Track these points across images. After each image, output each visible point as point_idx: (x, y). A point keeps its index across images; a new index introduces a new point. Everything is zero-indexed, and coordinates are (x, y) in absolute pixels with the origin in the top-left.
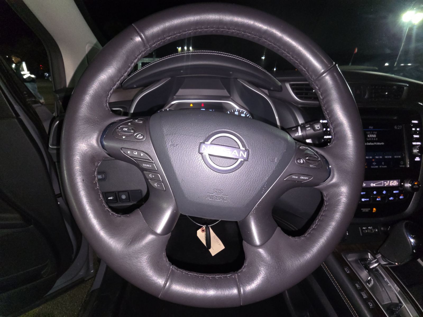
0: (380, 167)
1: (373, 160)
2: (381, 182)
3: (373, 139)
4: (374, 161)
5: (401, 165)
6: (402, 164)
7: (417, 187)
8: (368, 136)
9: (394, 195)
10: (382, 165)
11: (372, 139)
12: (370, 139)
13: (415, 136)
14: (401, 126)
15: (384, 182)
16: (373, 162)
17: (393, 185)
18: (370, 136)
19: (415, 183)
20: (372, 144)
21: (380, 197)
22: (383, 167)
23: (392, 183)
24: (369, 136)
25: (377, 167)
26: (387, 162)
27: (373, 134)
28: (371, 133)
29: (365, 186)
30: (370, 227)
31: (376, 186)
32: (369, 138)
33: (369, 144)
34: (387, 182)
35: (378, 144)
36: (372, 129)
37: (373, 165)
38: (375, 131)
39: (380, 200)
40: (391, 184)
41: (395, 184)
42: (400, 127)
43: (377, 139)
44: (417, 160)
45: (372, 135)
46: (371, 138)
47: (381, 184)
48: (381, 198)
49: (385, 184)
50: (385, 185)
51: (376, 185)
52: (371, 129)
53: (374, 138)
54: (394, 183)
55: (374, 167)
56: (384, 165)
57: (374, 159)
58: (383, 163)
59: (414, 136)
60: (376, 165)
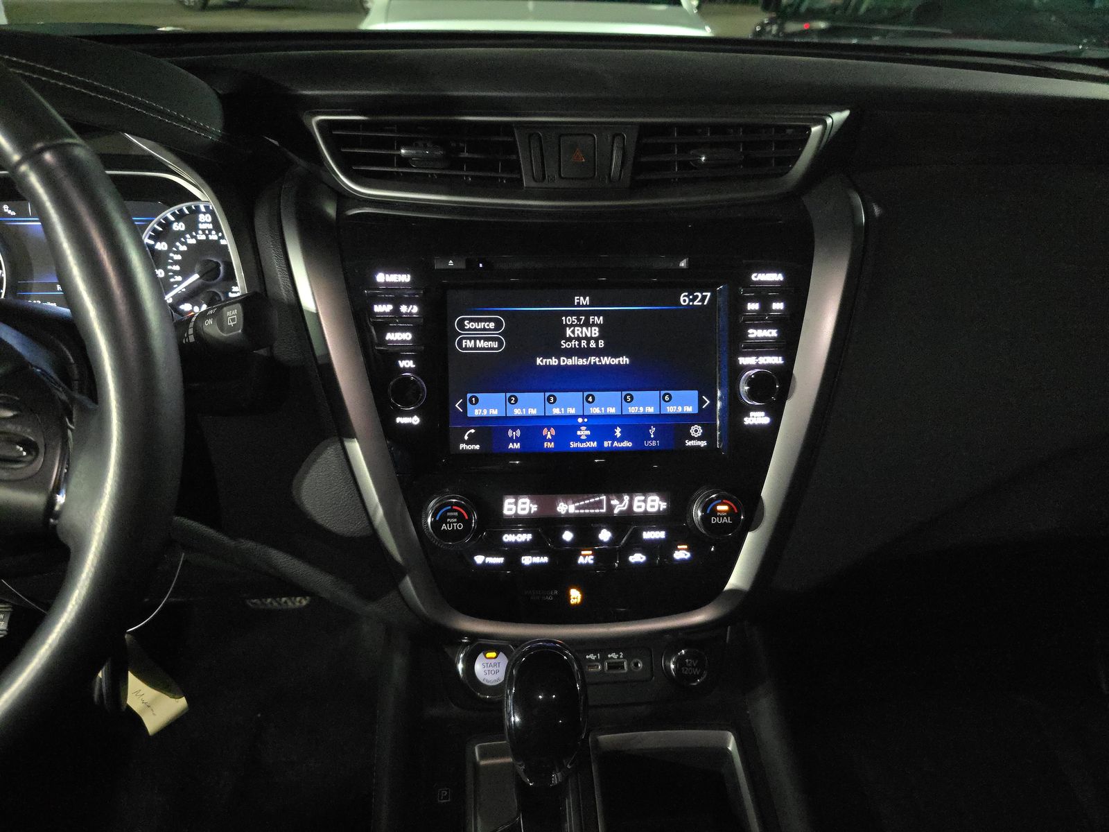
0: (606, 444)
1: (580, 420)
2: (597, 499)
3: (588, 344)
4: (583, 424)
5: (692, 438)
6: (699, 433)
7: (727, 520)
8: (569, 332)
9: (647, 547)
10: (614, 439)
11: (584, 343)
12: (575, 343)
13: (754, 333)
14: (709, 294)
15: (608, 501)
16: (578, 427)
17: (646, 511)
18: (576, 332)
19: (720, 508)
20: (582, 362)
21: (590, 552)
22: (616, 444)
23: (643, 504)
24: (573, 332)
25: (594, 444)
26: (635, 426)
27: (587, 324)
28: (580, 320)
29: (535, 512)
30: (617, 653)
31: (577, 511)
32: (570, 339)
33: (570, 362)
34: (621, 501)
35: (606, 361)
36: (586, 306)
37: (578, 439)
38: (598, 314)
39: (592, 562)
40: (639, 507)
41: (653, 507)
42: (704, 298)
43: (601, 344)
44: (756, 423)
45: (584, 329)
46: (579, 339)
47: (598, 505)
48: (595, 553)
49: (615, 506)
50: (616, 511)
51: (577, 508)
52: (583, 306)
53: (588, 339)
54: (649, 503)
55: (584, 445)
56: (621, 440)
57: (583, 416)
58: (618, 432)
59: (750, 331)
60: (589, 439)
